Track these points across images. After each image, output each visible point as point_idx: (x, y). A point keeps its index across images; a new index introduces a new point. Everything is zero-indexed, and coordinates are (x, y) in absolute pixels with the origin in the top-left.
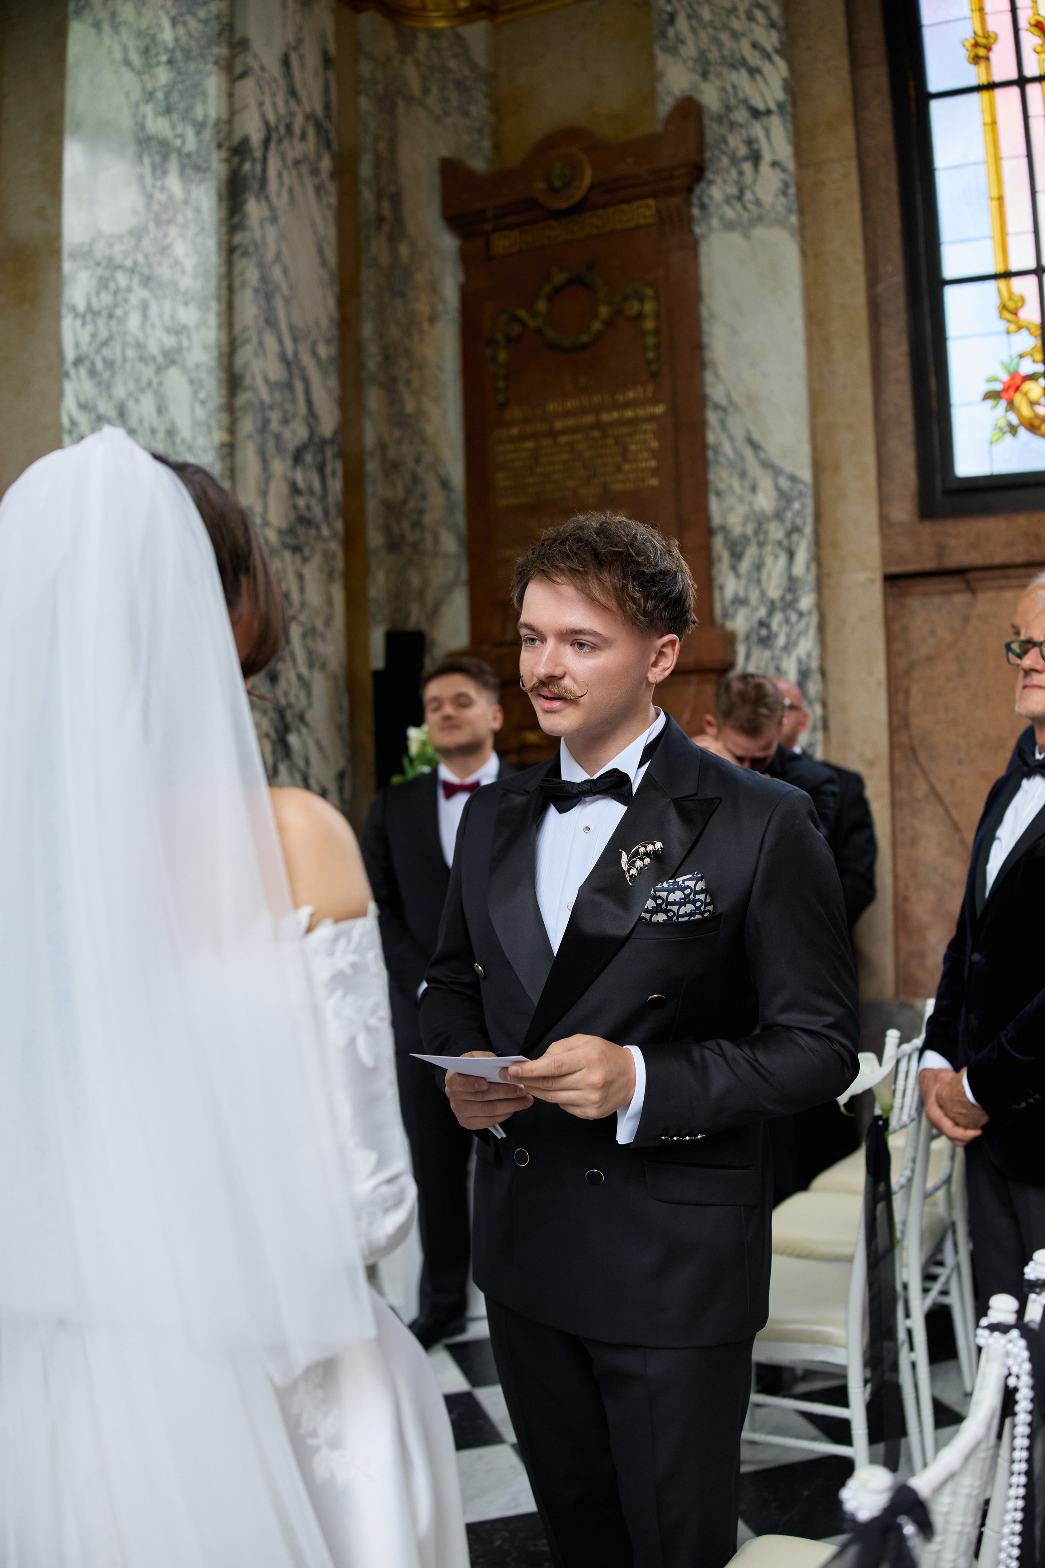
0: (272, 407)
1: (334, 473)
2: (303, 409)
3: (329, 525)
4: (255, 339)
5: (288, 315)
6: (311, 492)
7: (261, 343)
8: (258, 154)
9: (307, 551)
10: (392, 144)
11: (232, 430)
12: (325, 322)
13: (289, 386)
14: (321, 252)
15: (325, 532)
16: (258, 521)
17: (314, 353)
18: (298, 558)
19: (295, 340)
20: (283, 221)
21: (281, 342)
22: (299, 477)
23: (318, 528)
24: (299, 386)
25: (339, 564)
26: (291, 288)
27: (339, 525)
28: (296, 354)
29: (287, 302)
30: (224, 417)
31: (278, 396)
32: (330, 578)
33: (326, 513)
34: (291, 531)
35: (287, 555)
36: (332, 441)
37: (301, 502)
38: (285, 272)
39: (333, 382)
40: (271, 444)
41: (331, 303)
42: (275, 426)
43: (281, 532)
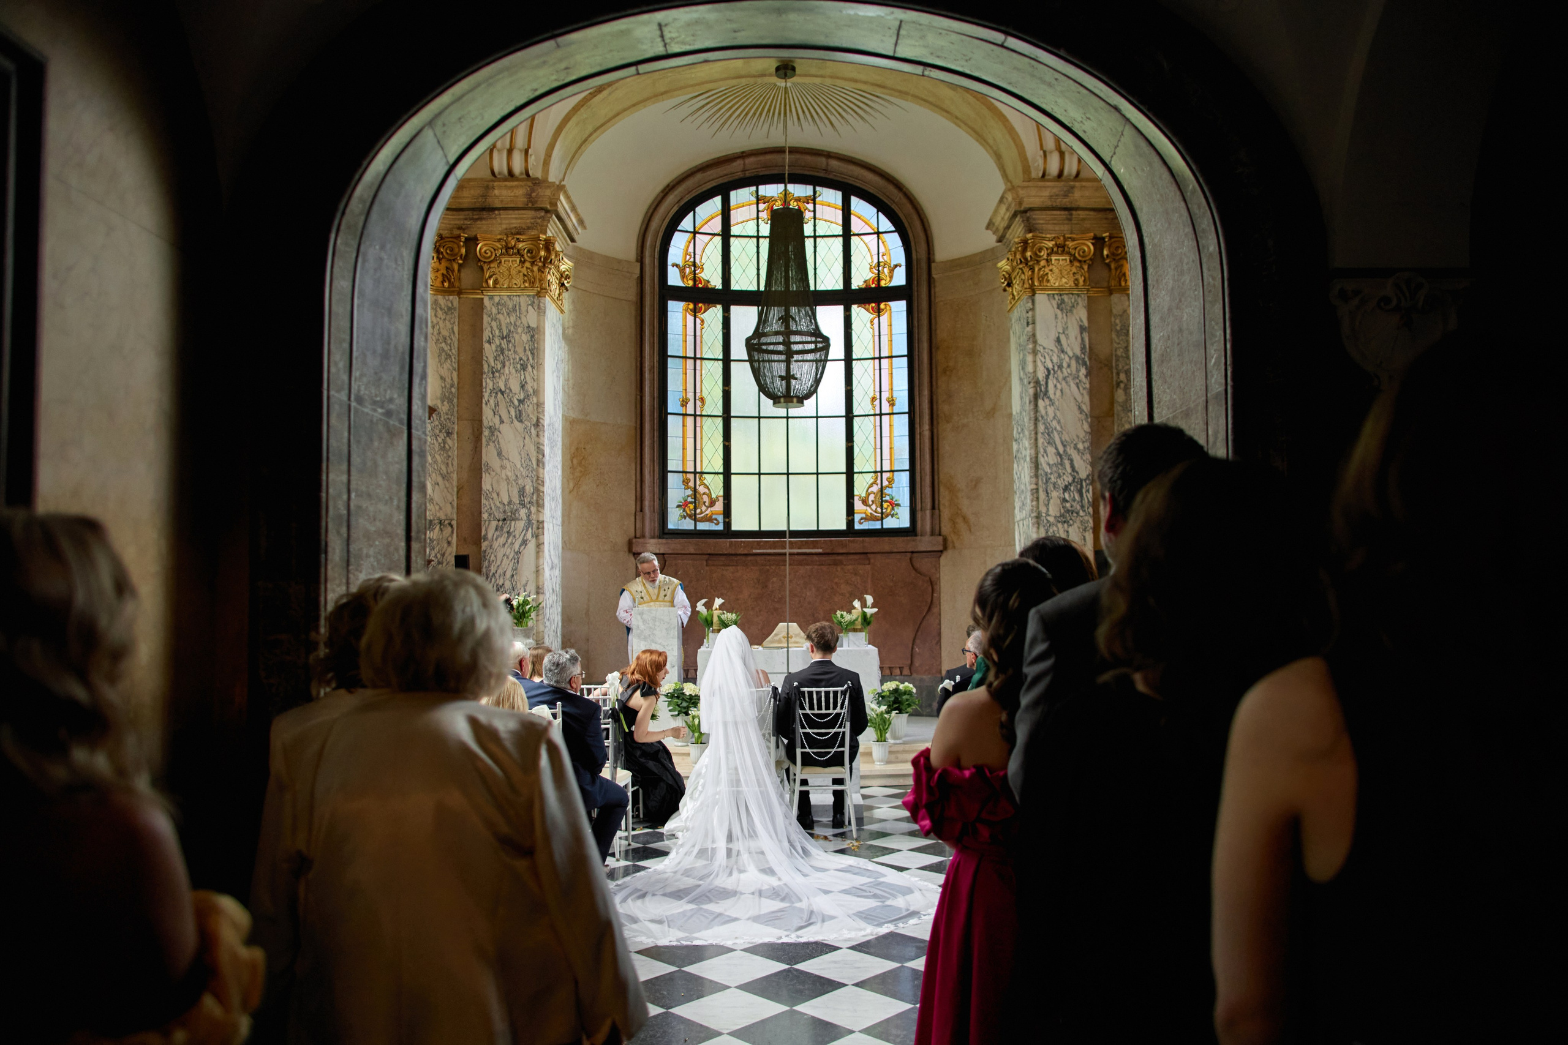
0: (1051, 473)
1: (1088, 491)
2: (1069, 470)
3: (1084, 511)
4: (1042, 451)
5: (1060, 438)
6: (1074, 500)
7: (1045, 452)
8: (1043, 383)
9: (1071, 522)
10: (1127, 349)
11: (1037, 484)
12: (1082, 435)
13: (1062, 464)
14: (1080, 408)
15: (1081, 513)
16: (1044, 515)
17: (1076, 448)
18: (1066, 525)
19: (1064, 446)
20: (1057, 403)
21: (1056, 449)
22: (1067, 496)
23: (1078, 513)
24: (1067, 463)
25: (1091, 524)
26: (1061, 428)
27: (1091, 510)
28: (1065, 451)
29: (1060, 433)
30: (1034, 480)
31: (1054, 469)
32: (1085, 530)
33: (1082, 507)
34: (1062, 515)
35: (1060, 525)
36: (1085, 480)
37: (1068, 505)
38: (1059, 422)
39: (1088, 457)
40: (1051, 486)
41: (1086, 427)
42: (1053, 479)
43: (1055, 517)
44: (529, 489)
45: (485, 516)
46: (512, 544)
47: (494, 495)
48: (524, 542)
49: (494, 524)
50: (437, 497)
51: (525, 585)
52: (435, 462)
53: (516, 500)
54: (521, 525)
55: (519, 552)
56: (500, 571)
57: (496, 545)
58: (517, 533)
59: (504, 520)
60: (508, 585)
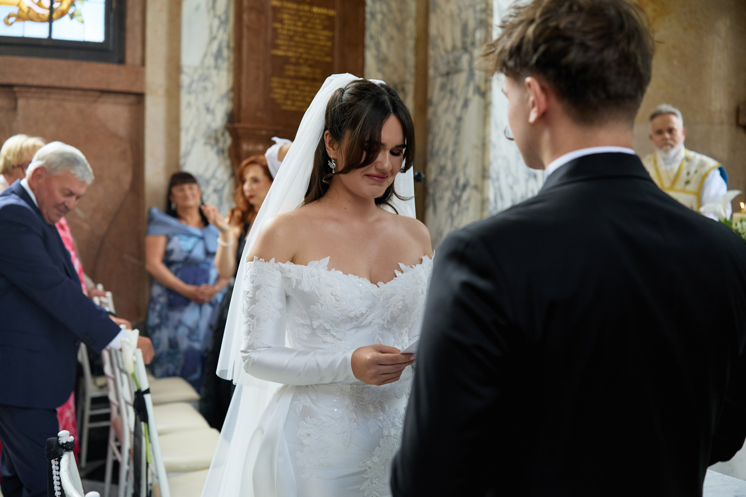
44: (472, 24)
45: (431, 72)
46: (455, 107)
47: (439, 42)
48: (466, 104)
49: (439, 81)
50: (392, 56)
51: (465, 166)
52: (390, 10)
53: (459, 44)
54: (461, 78)
55: (460, 119)
56: (443, 147)
57: (440, 109)
58: (459, 92)
59: (448, 74)
60: (449, 167)
